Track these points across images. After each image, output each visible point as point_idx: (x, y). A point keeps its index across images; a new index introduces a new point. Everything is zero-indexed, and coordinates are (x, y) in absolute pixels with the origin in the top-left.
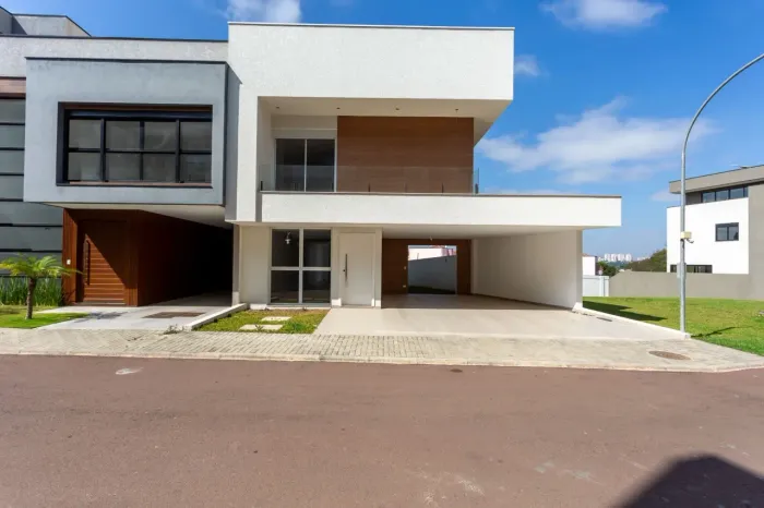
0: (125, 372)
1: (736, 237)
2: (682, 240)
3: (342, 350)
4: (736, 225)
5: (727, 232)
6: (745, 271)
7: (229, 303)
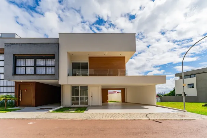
0: (31, 123)
1: (193, 87)
2: (183, 86)
3: (92, 116)
4: (193, 84)
5: (191, 86)
6: (196, 95)
7: (60, 105)
